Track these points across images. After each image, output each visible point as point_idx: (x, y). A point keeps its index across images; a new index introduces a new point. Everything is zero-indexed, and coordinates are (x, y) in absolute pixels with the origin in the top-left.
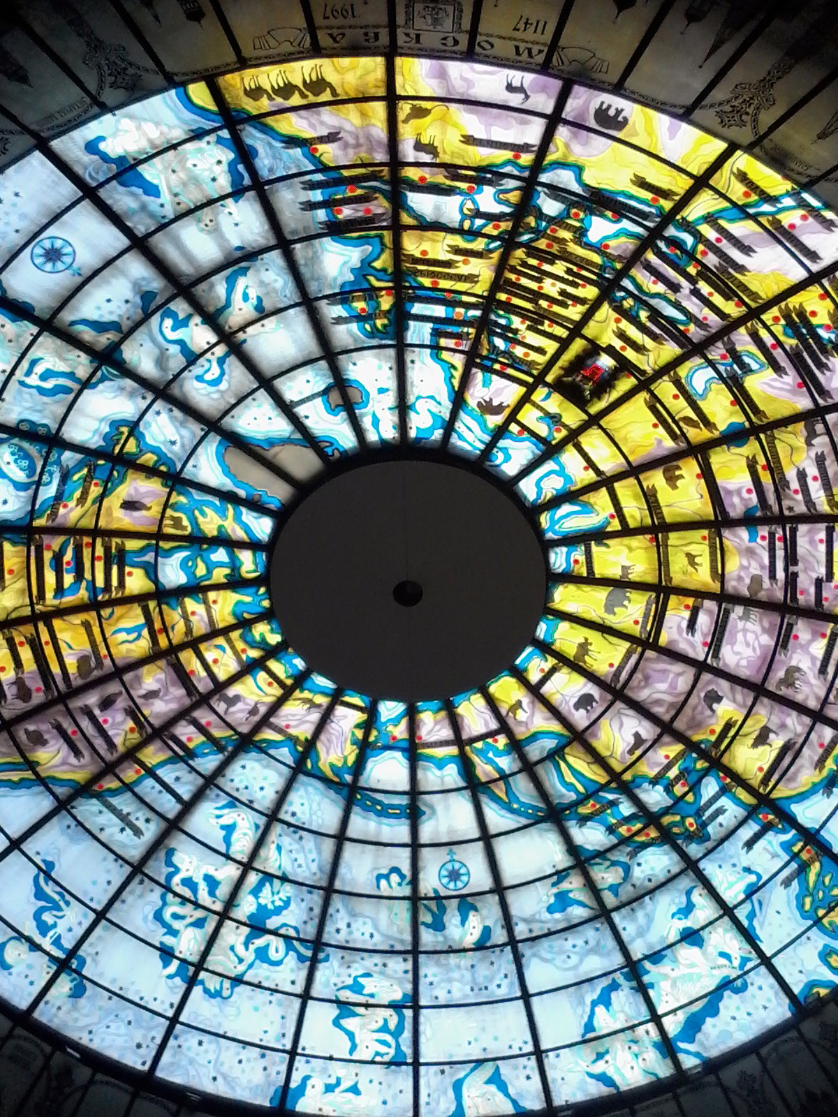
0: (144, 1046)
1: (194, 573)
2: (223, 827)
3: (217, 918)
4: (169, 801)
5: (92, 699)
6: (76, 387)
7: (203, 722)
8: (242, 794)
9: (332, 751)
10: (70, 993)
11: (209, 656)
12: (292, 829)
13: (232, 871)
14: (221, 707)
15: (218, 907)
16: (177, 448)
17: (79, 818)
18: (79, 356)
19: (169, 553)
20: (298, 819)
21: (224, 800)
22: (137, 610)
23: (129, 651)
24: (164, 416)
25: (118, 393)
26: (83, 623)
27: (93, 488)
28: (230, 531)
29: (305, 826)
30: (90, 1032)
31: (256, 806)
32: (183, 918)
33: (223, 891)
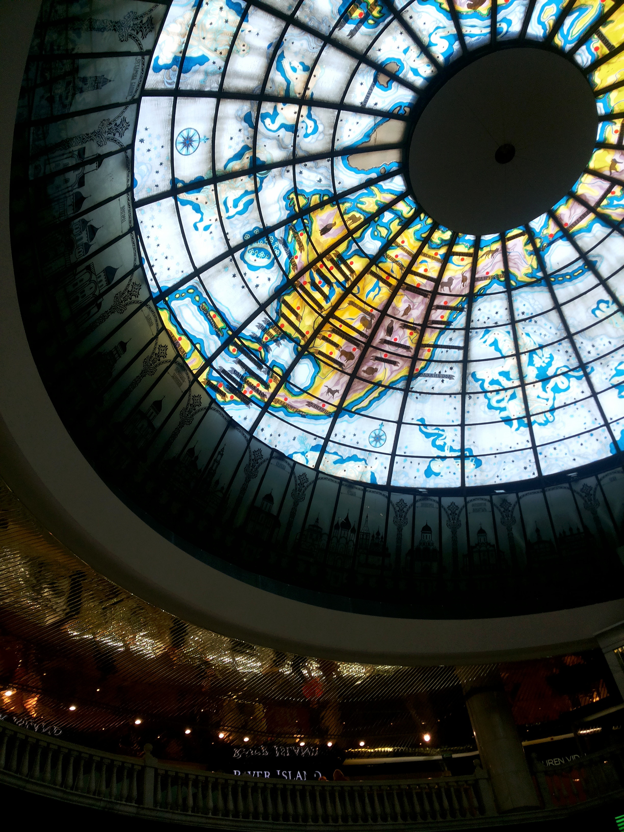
0: (528, 467)
1: (381, 237)
2: (491, 345)
3: (520, 389)
4: (455, 352)
5: (381, 334)
6: (253, 196)
7: (442, 304)
8: (489, 323)
9: (521, 268)
10: (475, 466)
11: (421, 270)
12: (527, 321)
13: (512, 362)
14: (446, 290)
15: (517, 383)
16: (324, 182)
17: (418, 391)
18: (242, 180)
19: (362, 237)
20: (528, 314)
21: (482, 332)
22: (368, 277)
23: (380, 299)
24: (305, 171)
25: (274, 180)
26: (349, 304)
27: (301, 237)
28: (383, 201)
29: (534, 314)
30: (498, 476)
31: (500, 323)
32: (503, 399)
33: (514, 374)
